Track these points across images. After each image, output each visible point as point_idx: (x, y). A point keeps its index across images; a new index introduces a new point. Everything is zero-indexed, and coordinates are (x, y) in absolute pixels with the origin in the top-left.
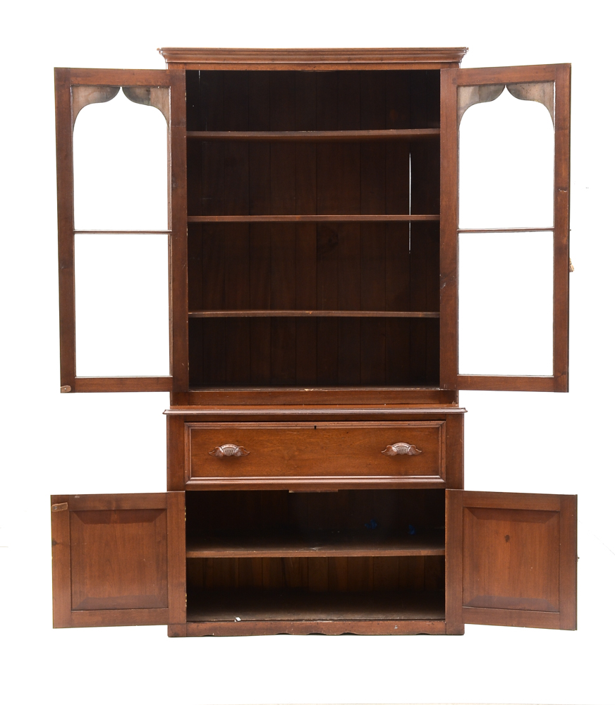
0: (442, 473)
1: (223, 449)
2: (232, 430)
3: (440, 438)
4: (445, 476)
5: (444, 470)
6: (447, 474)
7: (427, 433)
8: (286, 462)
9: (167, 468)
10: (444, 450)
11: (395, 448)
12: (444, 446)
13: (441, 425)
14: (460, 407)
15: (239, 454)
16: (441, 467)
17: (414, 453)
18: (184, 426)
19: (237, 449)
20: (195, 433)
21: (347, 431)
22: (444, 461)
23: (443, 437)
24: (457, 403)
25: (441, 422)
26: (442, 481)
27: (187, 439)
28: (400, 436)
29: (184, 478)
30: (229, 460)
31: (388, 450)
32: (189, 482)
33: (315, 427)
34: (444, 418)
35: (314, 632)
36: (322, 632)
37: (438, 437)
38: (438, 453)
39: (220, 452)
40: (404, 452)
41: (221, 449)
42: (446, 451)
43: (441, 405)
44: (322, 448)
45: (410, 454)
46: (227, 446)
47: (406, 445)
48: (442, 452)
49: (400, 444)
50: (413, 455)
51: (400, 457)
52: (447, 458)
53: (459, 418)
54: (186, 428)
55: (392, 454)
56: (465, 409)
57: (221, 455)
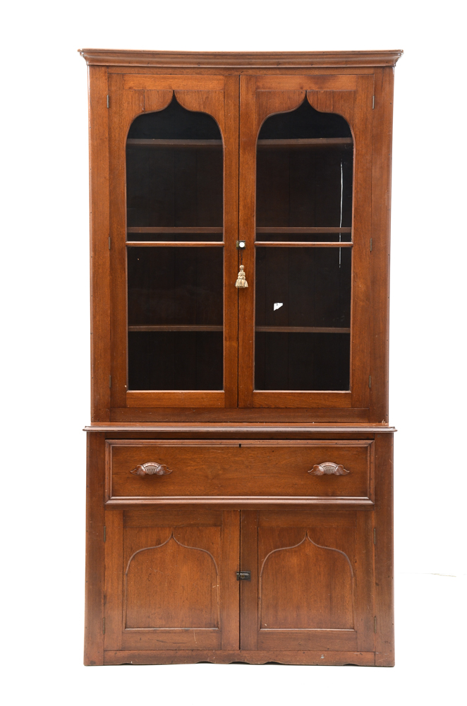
0: (370, 495)
1: (146, 467)
2: (154, 448)
3: (368, 458)
4: (373, 497)
5: (372, 491)
6: (376, 495)
7: (355, 453)
8: (210, 481)
9: (87, 486)
10: (373, 469)
11: (321, 468)
12: (373, 466)
13: (370, 444)
14: (390, 426)
15: (162, 473)
16: (370, 488)
17: (341, 472)
18: (104, 444)
19: (160, 468)
20: (116, 451)
21: (273, 450)
22: (373, 482)
23: (371, 457)
24: (387, 421)
25: (370, 442)
26: (370, 502)
27: (108, 457)
28: (327, 455)
29: (104, 497)
30: (151, 478)
31: (315, 470)
32: (109, 502)
33: (240, 445)
34: (373, 437)
35: (237, 661)
36: (246, 661)
37: (366, 457)
38: (366, 473)
39: (142, 470)
40: (331, 472)
41: (143, 468)
42: (375, 472)
43: (370, 424)
44: (247, 467)
45: (338, 474)
46: (149, 464)
47: (333, 465)
48: (371, 473)
49: (327, 464)
50: (341, 475)
51: (327, 477)
52: (376, 478)
53: (388, 437)
54: (107, 445)
55: (318, 473)
56: (394, 428)
57: (142, 473)
